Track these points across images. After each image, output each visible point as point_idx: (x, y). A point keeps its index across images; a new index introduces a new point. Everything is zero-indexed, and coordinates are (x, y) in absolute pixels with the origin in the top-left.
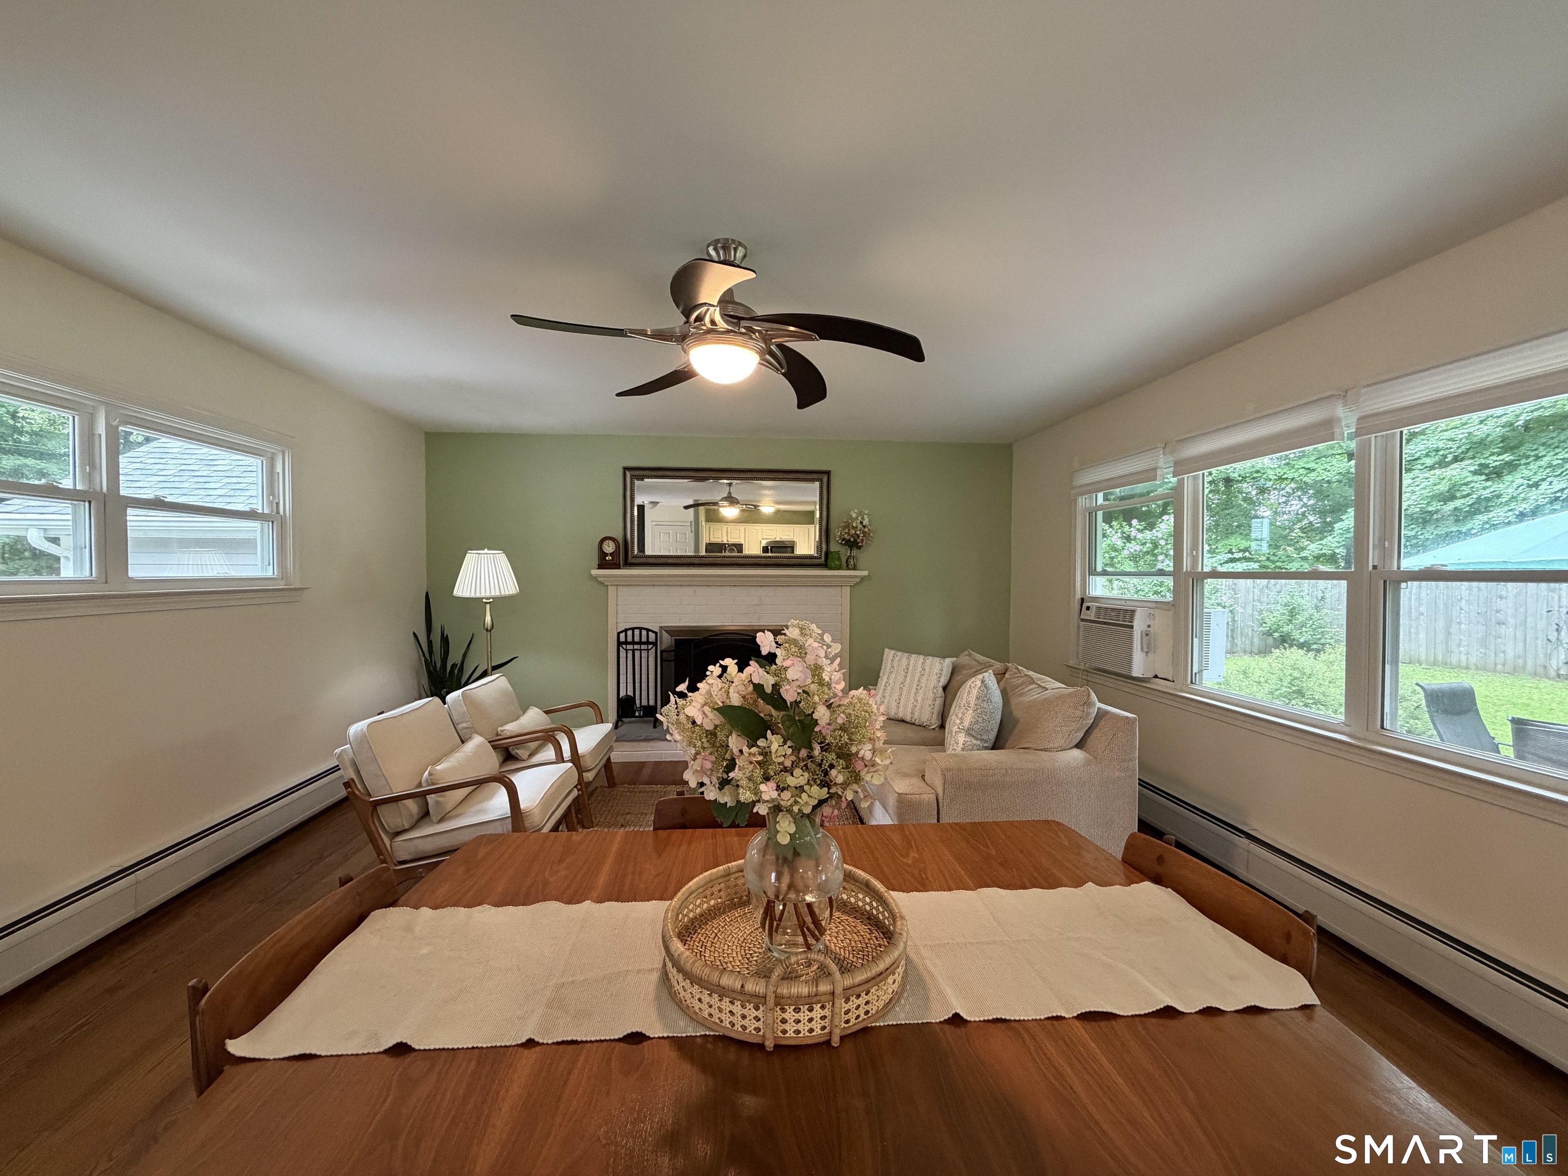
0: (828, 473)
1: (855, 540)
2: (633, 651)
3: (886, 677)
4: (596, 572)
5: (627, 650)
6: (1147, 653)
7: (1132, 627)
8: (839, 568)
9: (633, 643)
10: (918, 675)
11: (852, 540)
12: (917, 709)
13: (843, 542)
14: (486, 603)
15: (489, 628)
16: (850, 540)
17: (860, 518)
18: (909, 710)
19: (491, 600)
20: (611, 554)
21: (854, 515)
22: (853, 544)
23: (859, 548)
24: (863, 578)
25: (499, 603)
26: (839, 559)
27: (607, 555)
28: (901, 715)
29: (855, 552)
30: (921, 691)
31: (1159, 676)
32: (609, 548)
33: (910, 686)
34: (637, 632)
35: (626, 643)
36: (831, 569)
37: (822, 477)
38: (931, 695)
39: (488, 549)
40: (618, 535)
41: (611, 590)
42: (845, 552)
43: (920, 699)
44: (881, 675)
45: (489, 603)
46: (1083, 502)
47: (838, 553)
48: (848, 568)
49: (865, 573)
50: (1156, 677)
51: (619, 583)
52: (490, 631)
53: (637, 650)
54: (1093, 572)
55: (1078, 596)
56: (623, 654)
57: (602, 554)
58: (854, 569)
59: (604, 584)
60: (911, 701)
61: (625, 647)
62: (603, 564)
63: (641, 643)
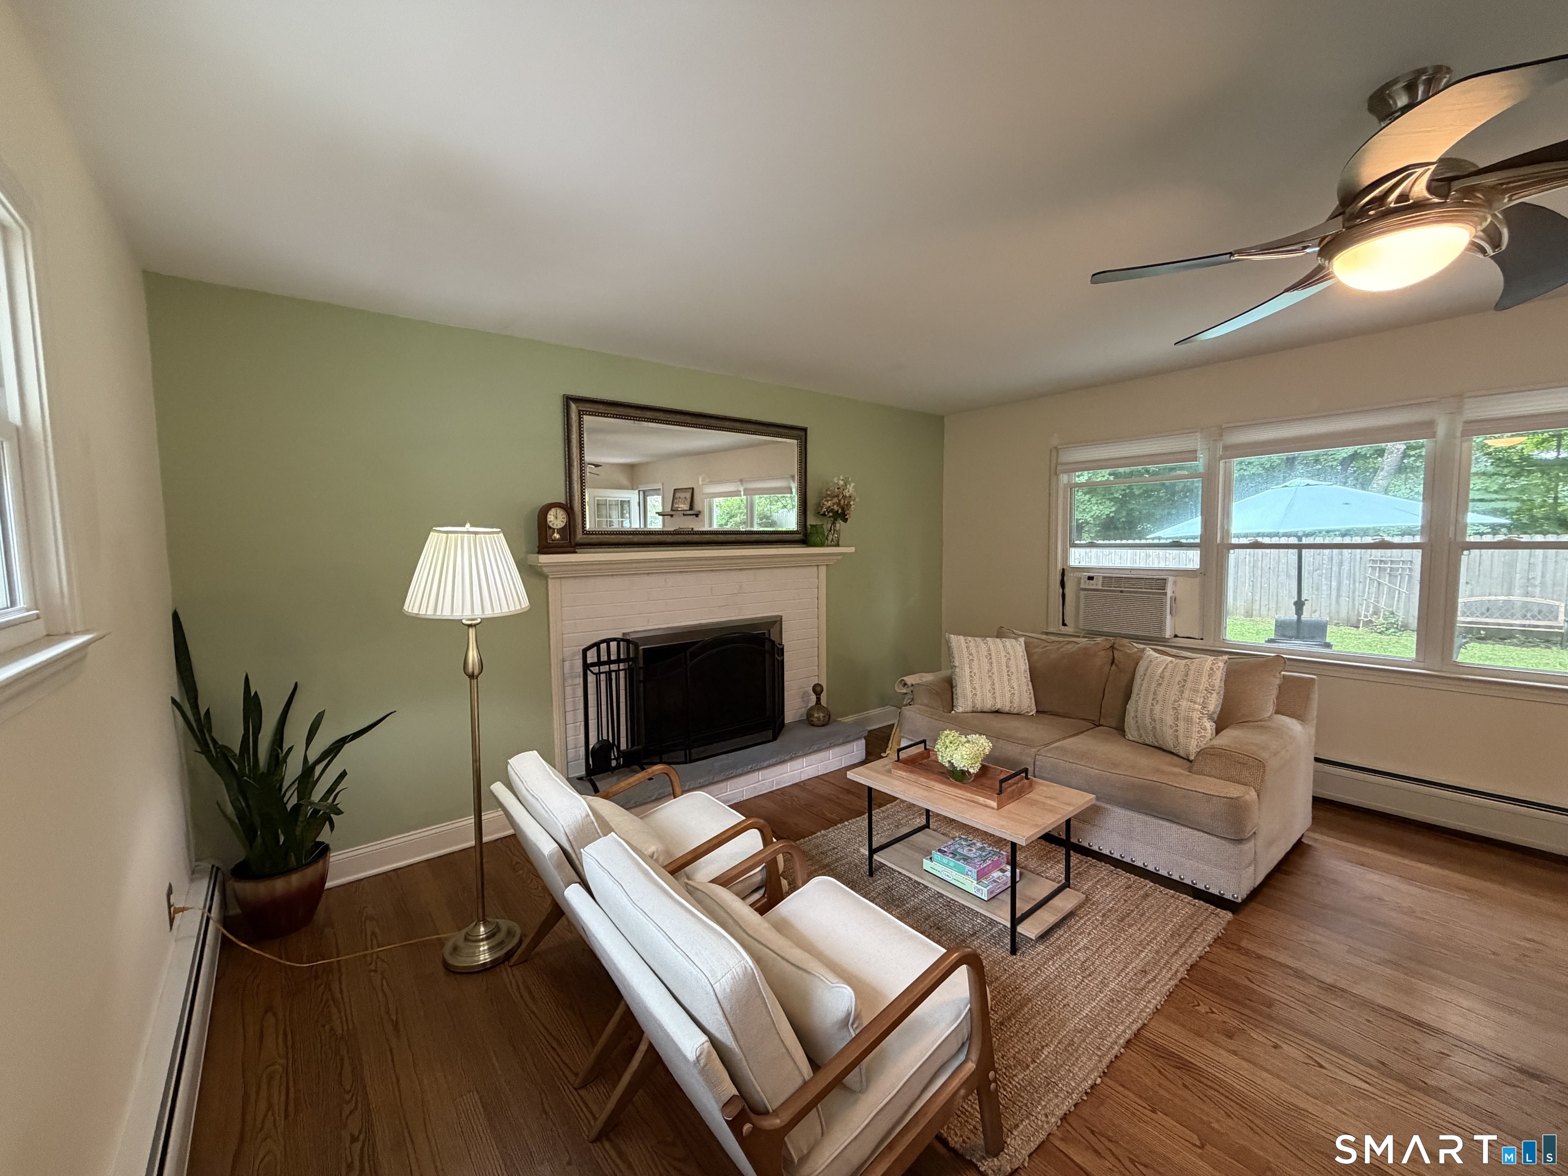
0: (805, 430)
1: (843, 512)
2: (609, 674)
4: (539, 559)
5: (598, 674)
6: (1175, 617)
7: (1164, 594)
8: (819, 545)
9: (607, 662)
10: (1003, 659)
11: (840, 511)
12: (1016, 697)
14: (469, 628)
15: (476, 672)
17: (850, 486)
19: (477, 621)
20: (560, 531)
21: (842, 483)
23: (845, 520)
24: (846, 556)
26: (819, 535)
27: (552, 530)
28: (998, 706)
29: (840, 524)
30: (1014, 677)
32: (557, 519)
33: (1000, 673)
35: (599, 663)
36: (811, 546)
37: (800, 433)
40: (565, 501)
41: (551, 587)
42: (825, 526)
44: (957, 663)
45: (475, 625)
46: (1064, 478)
47: (816, 527)
48: (828, 545)
49: (852, 549)
50: (1176, 636)
51: (565, 574)
53: (613, 671)
54: (1076, 545)
55: (1059, 567)
57: (546, 530)
58: (838, 545)
59: (544, 577)
60: (1007, 688)
61: (595, 669)
62: (546, 547)
63: (619, 661)
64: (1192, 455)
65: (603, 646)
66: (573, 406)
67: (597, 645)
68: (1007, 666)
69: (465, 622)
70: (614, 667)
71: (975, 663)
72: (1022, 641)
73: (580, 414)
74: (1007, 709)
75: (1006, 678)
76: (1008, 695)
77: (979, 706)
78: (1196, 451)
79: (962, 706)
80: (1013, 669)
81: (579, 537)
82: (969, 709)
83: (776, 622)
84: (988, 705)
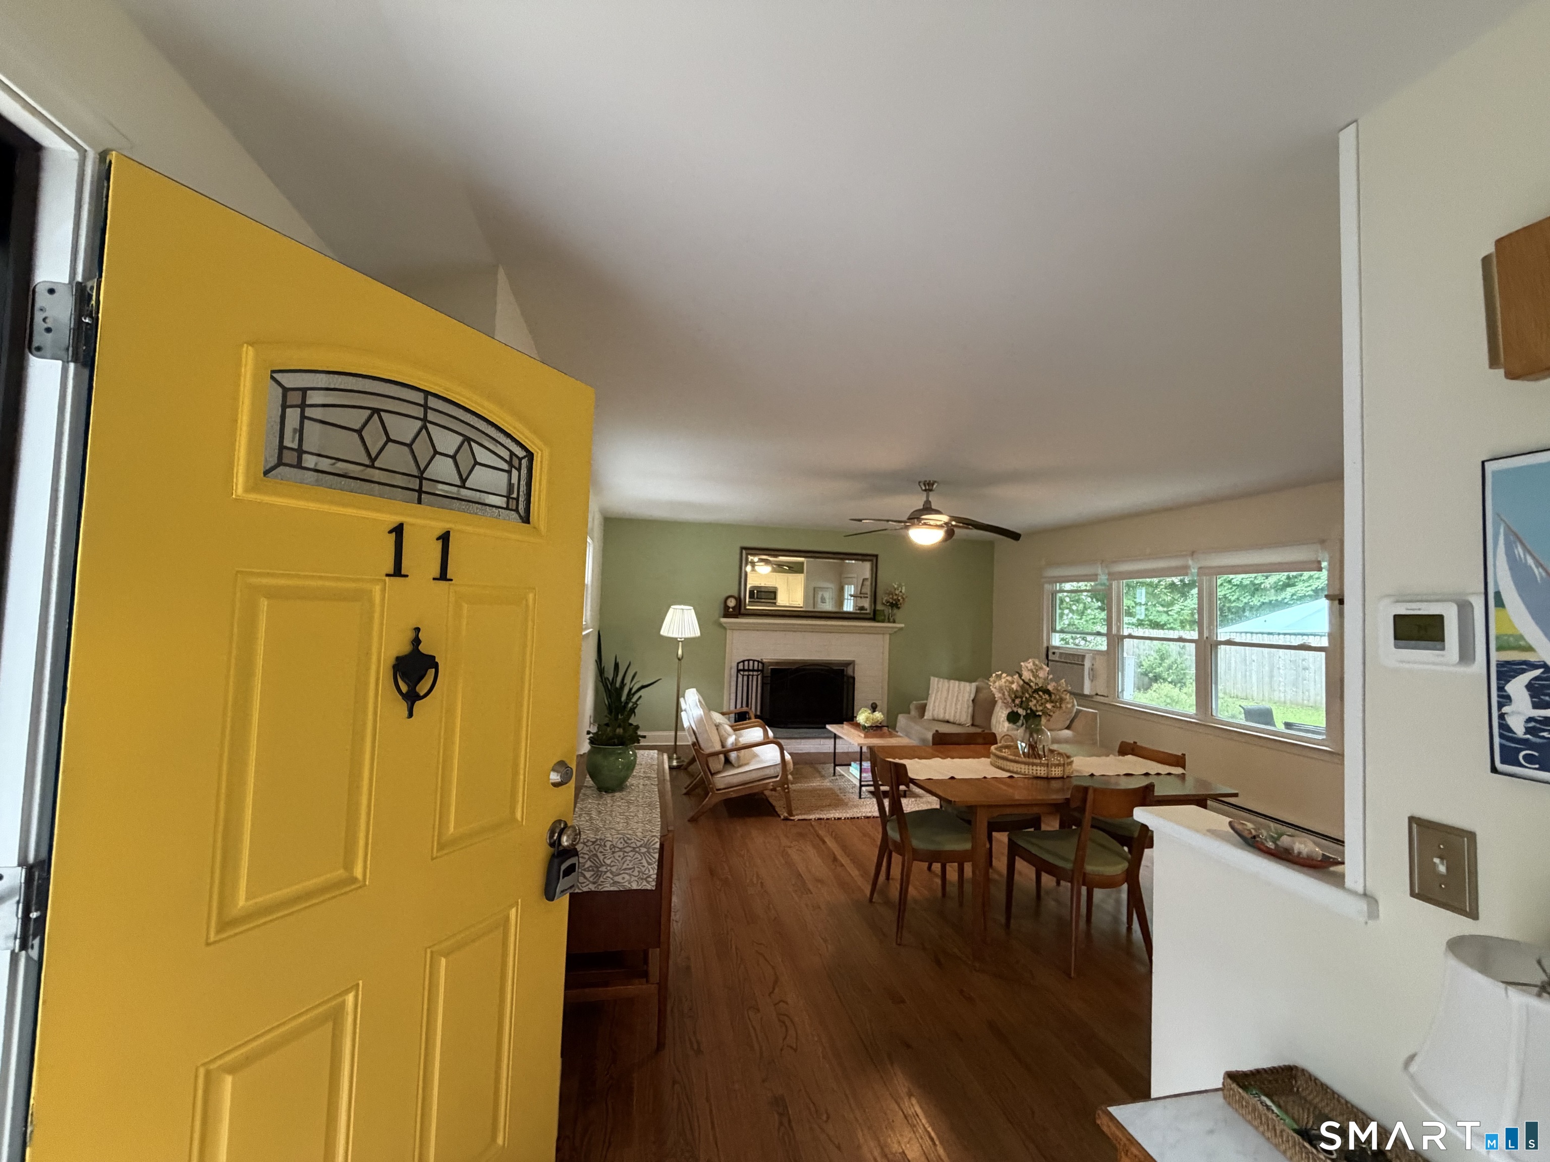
0: (876, 556)
1: (897, 603)
2: (748, 676)
3: (934, 695)
4: (724, 620)
5: (743, 675)
6: (1092, 681)
7: (1083, 665)
8: (883, 621)
9: (749, 670)
10: (956, 693)
11: (894, 602)
12: (958, 714)
13: (888, 604)
17: (900, 589)
18: (953, 715)
19: (683, 640)
20: (732, 608)
21: (896, 586)
22: (895, 605)
23: (899, 608)
24: (901, 629)
25: (687, 642)
26: (885, 616)
27: (729, 608)
28: (947, 718)
29: (895, 611)
30: (959, 704)
31: (1099, 694)
32: (732, 603)
33: (952, 700)
34: (751, 663)
35: (744, 670)
36: (878, 622)
37: (872, 558)
38: (966, 706)
39: (684, 604)
40: (736, 595)
41: (728, 632)
42: (887, 611)
43: (959, 707)
44: (930, 692)
46: (1048, 586)
47: (883, 610)
48: (889, 622)
49: (903, 625)
50: (1097, 694)
51: (735, 628)
52: (681, 660)
53: (750, 675)
54: (1054, 631)
55: (1045, 645)
56: (740, 678)
57: (726, 607)
58: (894, 622)
59: (725, 628)
60: (953, 709)
61: (742, 673)
62: (727, 615)
63: (753, 670)
64: (1095, 578)
65: (746, 663)
66: (744, 552)
67: (743, 661)
68: (957, 697)
69: (679, 640)
70: (751, 673)
71: (939, 693)
72: (974, 685)
73: (747, 554)
74: (952, 720)
75: (954, 703)
76: (953, 712)
77: (936, 716)
78: (1096, 575)
79: (928, 715)
80: (960, 698)
81: (743, 611)
82: (931, 718)
83: (851, 663)
84: (941, 717)
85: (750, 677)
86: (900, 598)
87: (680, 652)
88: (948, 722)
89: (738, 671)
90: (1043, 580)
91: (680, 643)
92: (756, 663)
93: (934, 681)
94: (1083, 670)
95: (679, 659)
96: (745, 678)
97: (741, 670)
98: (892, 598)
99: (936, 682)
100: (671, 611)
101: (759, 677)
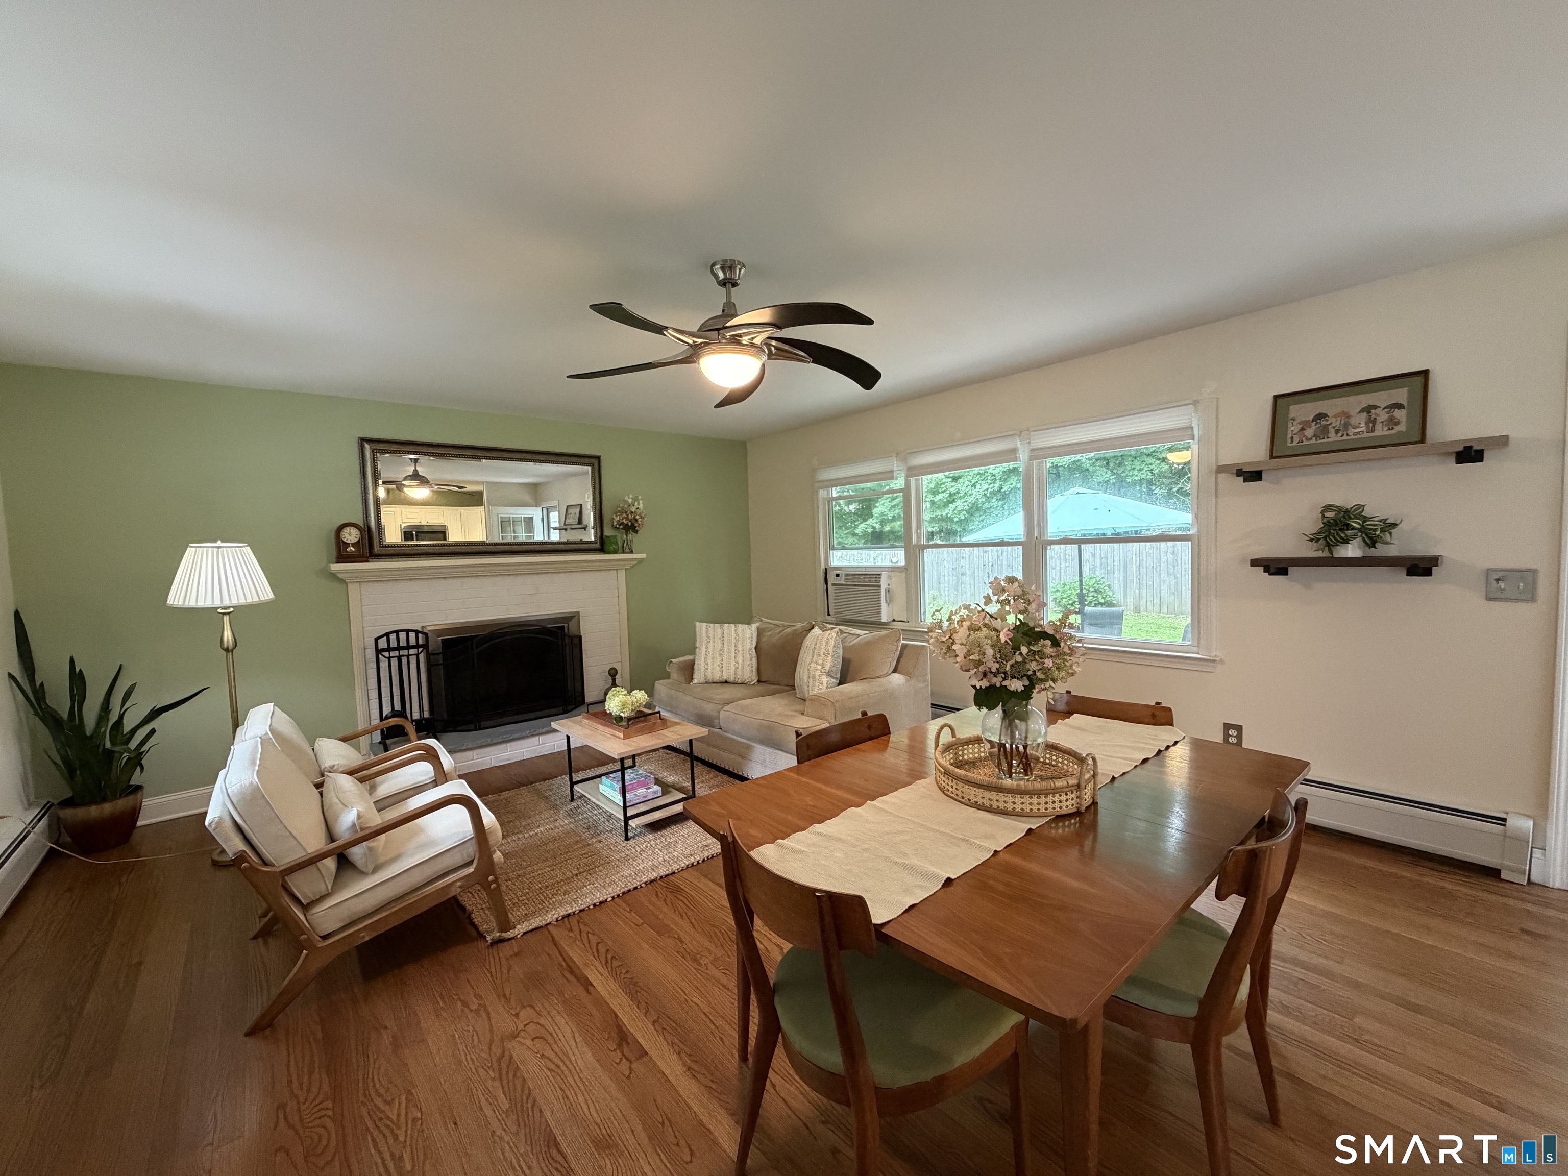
0: (598, 458)
1: (633, 525)
2: (399, 658)
3: (704, 646)
4: (335, 567)
5: (389, 658)
6: (889, 604)
7: (879, 586)
8: (615, 552)
9: (399, 648)
10: (734, 641)
11: (630, 524)
12: (739, 670)
13: (621, 527)
14: (224, 614)
15: (230, 648)
16: (627, 524)
17: (636, 503)
18: (732, 672)
19: (232, 610)
20: (353, 545)
21: (630, 501)
22: (631, 527)
23: (636, 532)
24: (640, 561)
25: (239, 614)
26: (617, 544)
27: (347, 545)
28: (725, 678)
29: (632, 536)
30: (740, 655)
31: (899, 618)
32: (351, 536)
33: (729, 652)
34: (402, 635)
35: (389, 649)
36: (609, 553)
37: (594, 461)
38: (748, 656)
39: (223, 541)
40: (360, 522)
41: (353, 589)
42: (621, 537)
43: (740, 661)
44: (698, 645)
45: (229, 613)
46: (822, 493)
47: (615, 537)
48: (624, 552)
49: (644, 556)
50: (894, 620)
51: (364, 579)
52: (232, 651)
53: (403, 656)
54: (832, 548)
55: (823, 567)
56: (384, 664)
57: (341, 545)
58: (632, 552)
59: (342, 581)
60: (733, 663)
61: (386, 654)
62: (343, 557)
63: (408, 647)
64: (889, 475)
65: (393, 637)
66: (367, 446)
67: (387, 635)
68: (736, 646)
69: (219, 610)
70: (404, 652)
71: (711, 644)
72: (754, 626)
73: (373, 452)
74: (732, 679)
75: (733, 655)
76: (733, 668)
77: (710, 678)
78: (892, 472)
79: (698, 678)
80: (740, 648)
81: (377, 549)
82: (703, 681)
83: (574, 617)
84: (717, 677)
85: (404, 660)
86: (637, 517)
87: (228, 635)
88: (726, 682)
89: (378, 652)
90: (817, 485)
91: (226, 619)
92: (412, 635)
93: (702, 629)
94: (879, 592)
95: (227, 650)
96: (394, 662)
97: (384, 650)
98: (627, 518)
99: (704, 630)
100: (190, 552)
101: (422, 656)
